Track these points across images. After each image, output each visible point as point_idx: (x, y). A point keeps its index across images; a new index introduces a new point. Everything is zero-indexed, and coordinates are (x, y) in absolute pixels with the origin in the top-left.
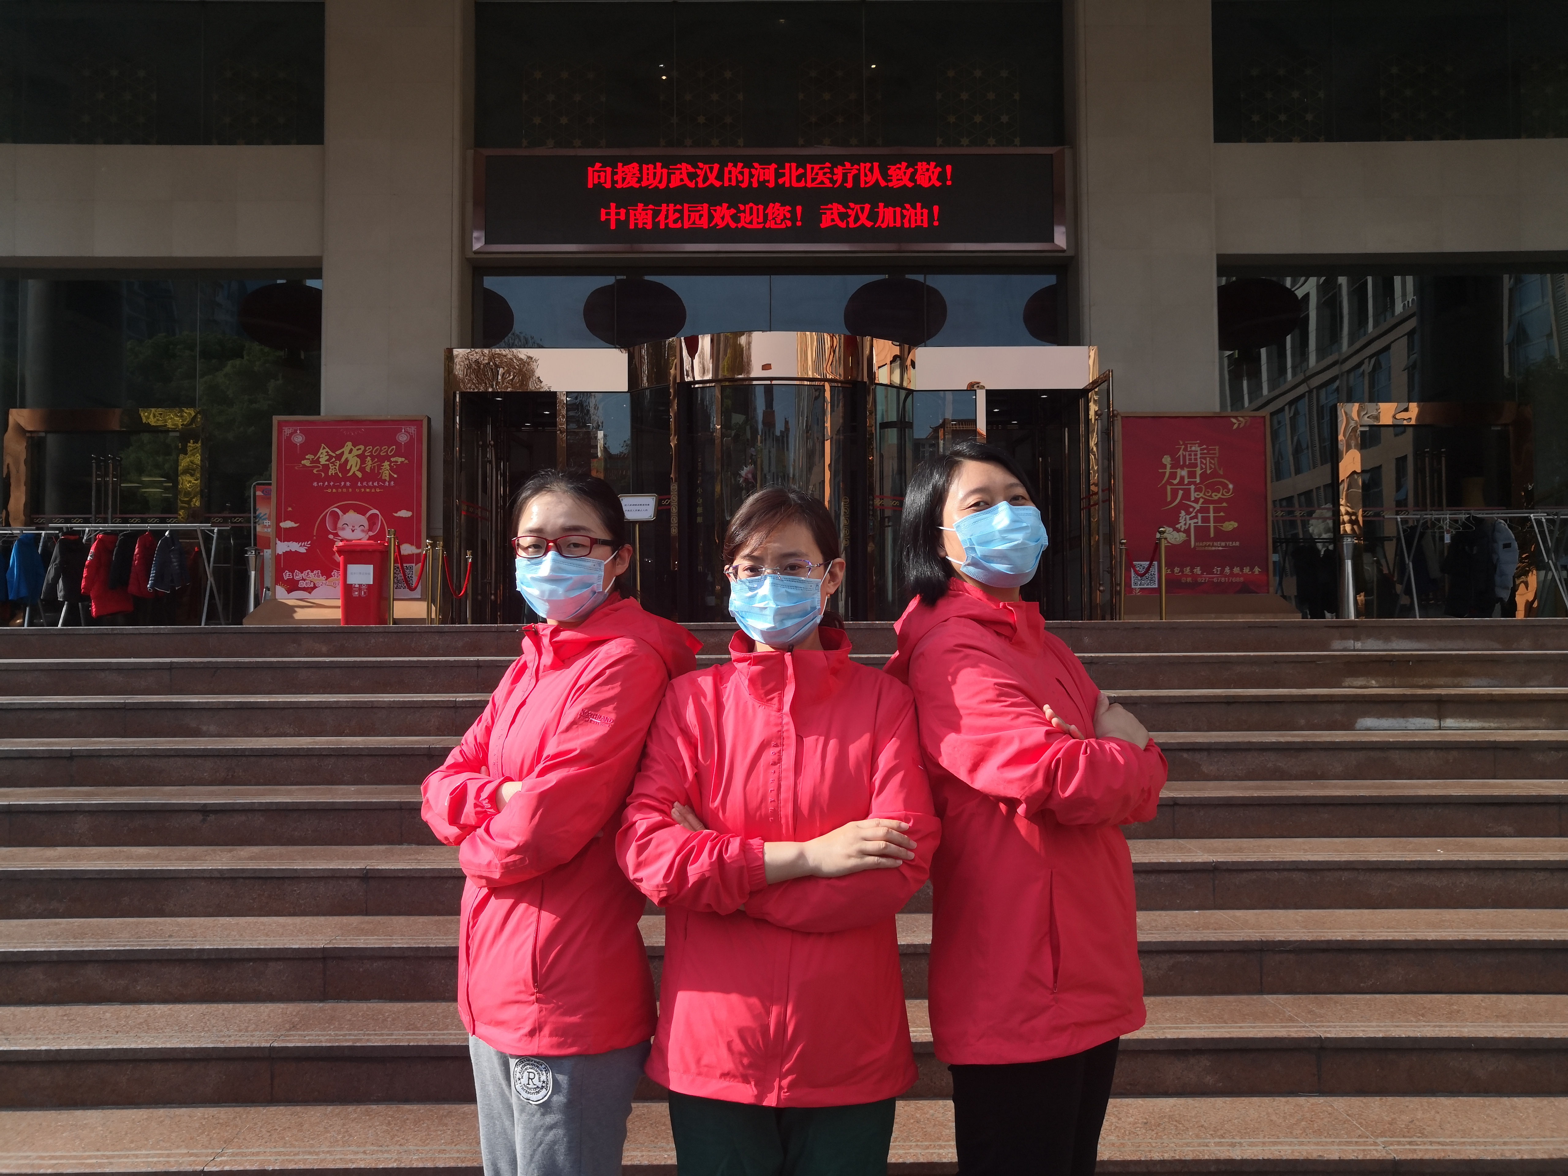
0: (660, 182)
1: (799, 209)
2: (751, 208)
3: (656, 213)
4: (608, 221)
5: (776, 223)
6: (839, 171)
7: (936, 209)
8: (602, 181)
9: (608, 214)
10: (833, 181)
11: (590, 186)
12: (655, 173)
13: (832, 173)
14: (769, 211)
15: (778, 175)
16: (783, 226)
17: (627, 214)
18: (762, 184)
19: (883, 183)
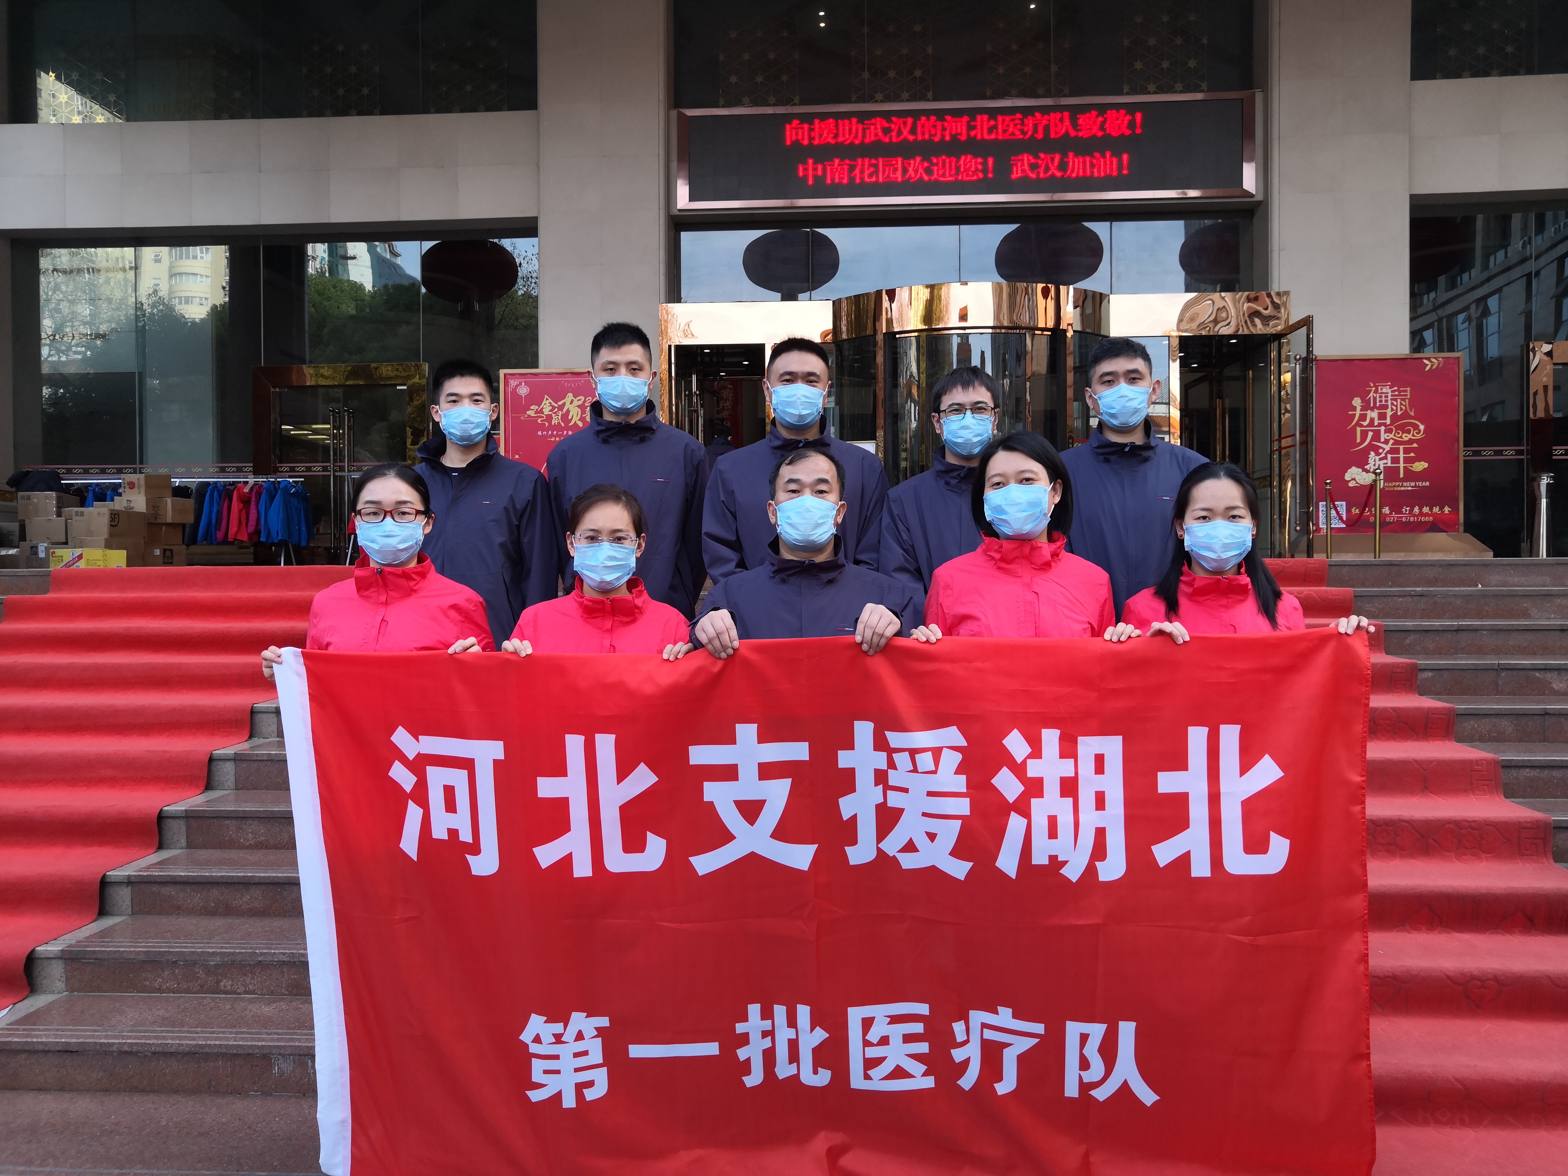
0: (856, 137)
1: (990, 161)
2: (944, 161)
3: (852, 169)
4: (805, 176)
5: (967, 175)
6: (1030, 122)
7: (1125, 157)
8: (800, 137)
9: (806, 170)
10: (1023, 132)
11: (788, 142)
12: (850, 130)
13: (1023, 124)
14: (962, 162)
15: (970, 128)
16: (975, 178)
17: (824, 170)
18: (954, 137)
19: (1073, 133)
